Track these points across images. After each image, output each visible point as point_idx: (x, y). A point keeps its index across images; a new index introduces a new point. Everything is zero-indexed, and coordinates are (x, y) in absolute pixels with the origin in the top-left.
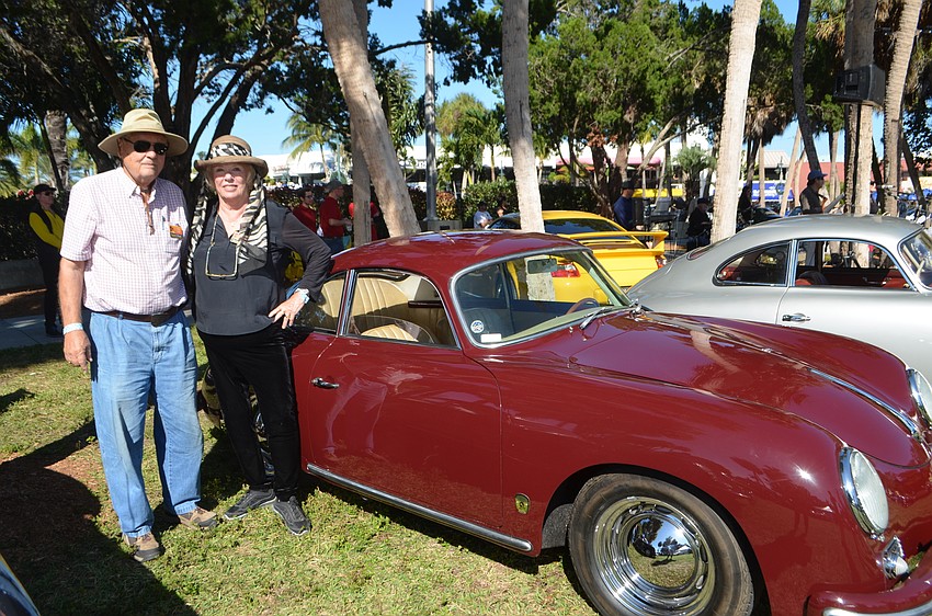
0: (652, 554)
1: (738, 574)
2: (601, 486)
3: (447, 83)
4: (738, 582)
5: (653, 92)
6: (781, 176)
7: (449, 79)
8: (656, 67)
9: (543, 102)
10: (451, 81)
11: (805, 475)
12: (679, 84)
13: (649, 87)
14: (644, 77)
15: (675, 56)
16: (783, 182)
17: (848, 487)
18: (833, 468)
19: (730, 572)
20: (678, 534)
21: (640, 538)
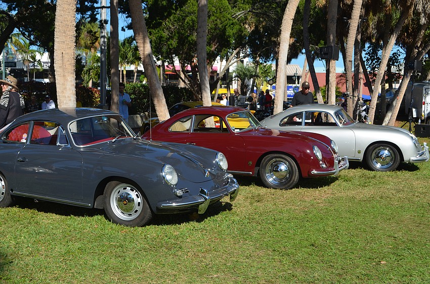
0: (278, 171)
1: (296, 170)
2: (267, 157)
3: (123, 30)
4: (296, 172)
5: (229, 37)
6: (297, 82)
7: (125, 28)
8: (231, 23)
9: (168, 39)
10: (126, 29)
11: (308, 151)
12: (240, 31)
13: (227, 34)
14: (225, 29)
15: (239, 15)
16: (298, 85)
17: (315, 152)
18: (312, 149)
19: (294, 170)
20: (283, 167)
21: (275, 169)
